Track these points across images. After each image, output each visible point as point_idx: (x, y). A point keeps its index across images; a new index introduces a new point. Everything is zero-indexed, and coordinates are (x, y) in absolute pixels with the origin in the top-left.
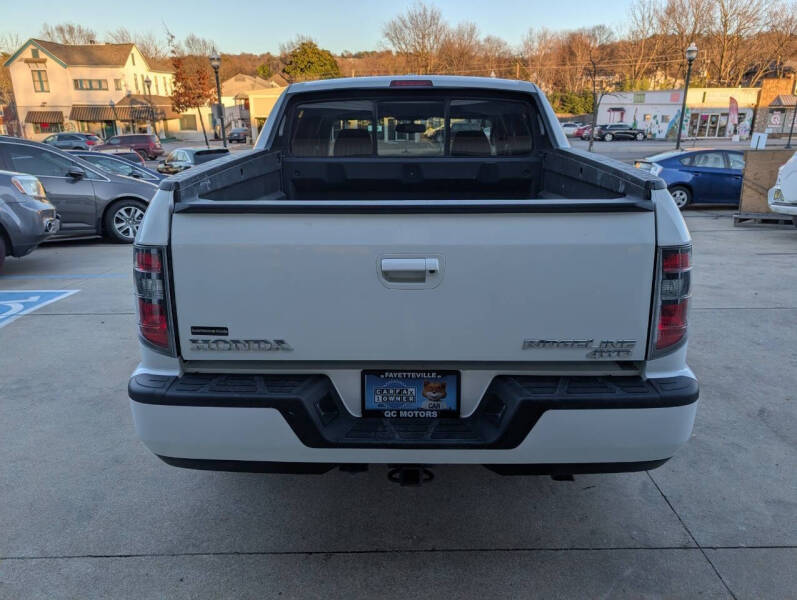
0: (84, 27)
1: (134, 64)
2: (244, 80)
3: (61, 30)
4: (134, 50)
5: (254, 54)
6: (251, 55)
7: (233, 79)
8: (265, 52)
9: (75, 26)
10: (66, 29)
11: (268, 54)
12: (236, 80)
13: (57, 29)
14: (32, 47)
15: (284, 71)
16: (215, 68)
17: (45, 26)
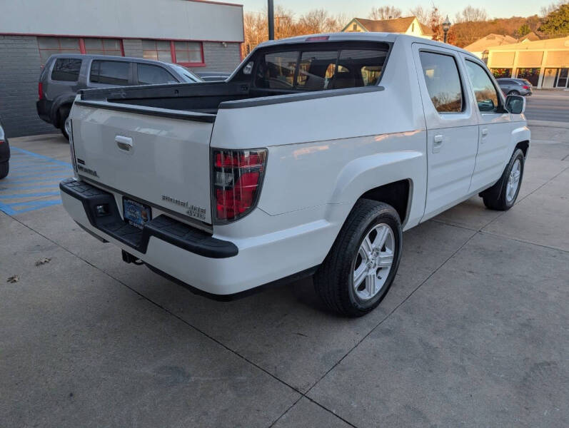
0: (395, 7)
1: (413, 31)
2: (494, 38)
3: (381, 11)
4: (415, 22)
5: (523, 17)
6: (520, 18)
7: (485, 38)
8: (533, 15)
9: (391, 8)
10: (385, 9)
11: (536, 15)
12: (488, 39)
13: (379, 10)
14: (354, 23)
15: (539, 30)
16: (445, 31)
17: (373, 9)
